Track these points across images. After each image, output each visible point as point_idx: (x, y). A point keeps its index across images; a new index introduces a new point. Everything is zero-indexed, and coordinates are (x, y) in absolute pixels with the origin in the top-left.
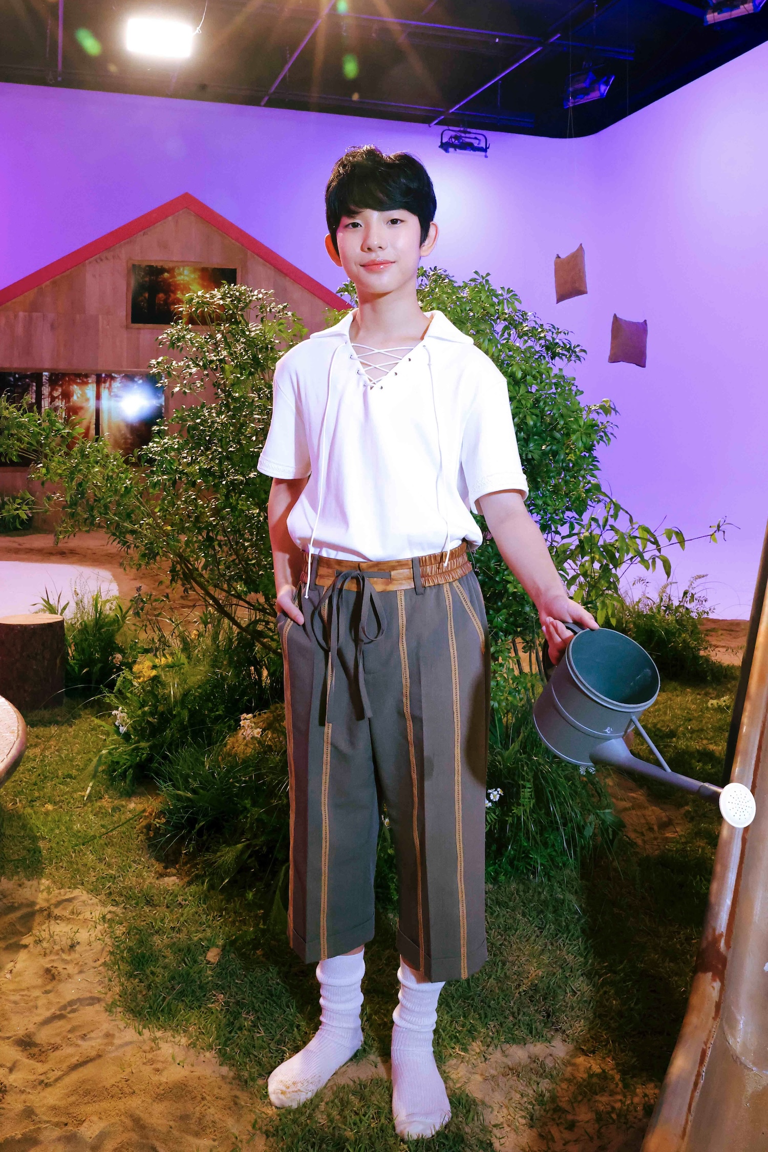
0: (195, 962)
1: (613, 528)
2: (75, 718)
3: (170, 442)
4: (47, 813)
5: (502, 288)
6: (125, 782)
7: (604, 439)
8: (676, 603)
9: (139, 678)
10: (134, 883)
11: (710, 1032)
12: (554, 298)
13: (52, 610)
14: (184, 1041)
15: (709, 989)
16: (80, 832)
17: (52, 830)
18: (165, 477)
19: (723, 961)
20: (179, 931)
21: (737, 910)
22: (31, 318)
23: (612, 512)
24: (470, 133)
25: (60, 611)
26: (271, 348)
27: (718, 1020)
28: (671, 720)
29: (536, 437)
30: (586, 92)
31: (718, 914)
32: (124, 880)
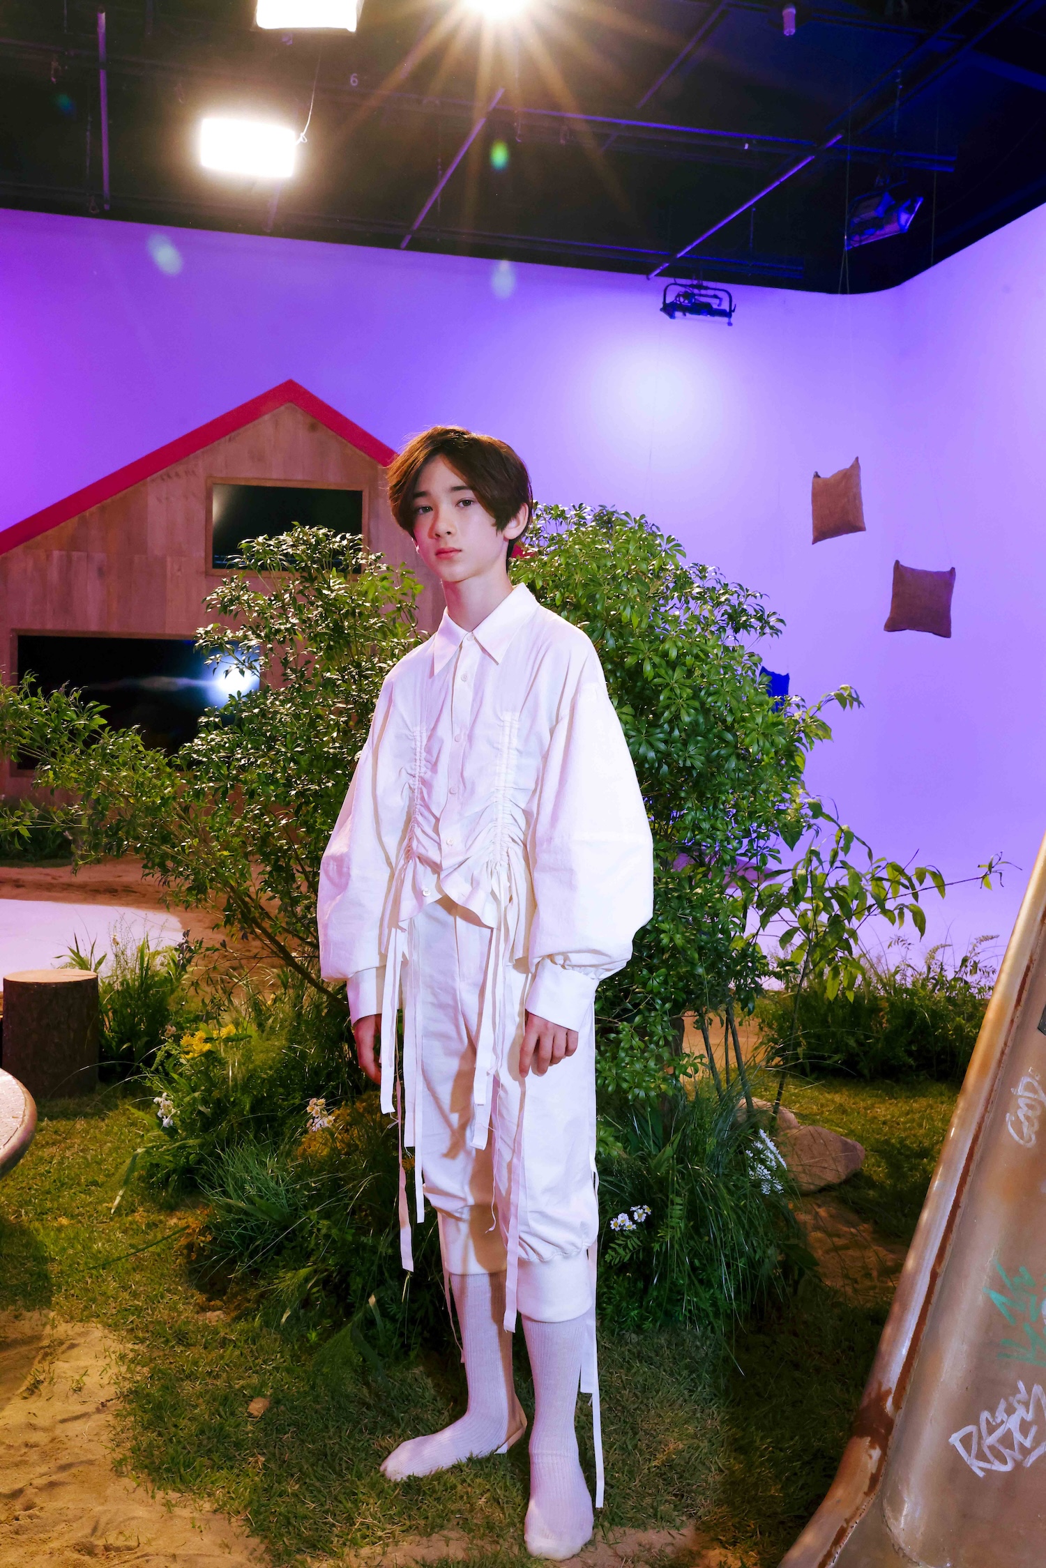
0: (233, 1414)
1: (844, 865)
2: (110, 1110)
3: (218, 739)
4: (60, 1229)
6: (167, 1192)
7: (804, 741)
8: (950, 975)
9: (187, 1053)
10: (166, 1318)
11: (857, 1509)
12: (809, 534)
13: (83, 965)
14: (207, 1506)
15: (865, 1458)
16: (100, 1252)
17: (64, 1249)
18: (211, 784)
19: (889, 1424)
20: (217, 1377)
21: (915, 1364)
22: (70, 561)
23: (842, 843)
24: (707, 288)
25: (93, 966)
26: (360, 613)
27: (873, 1496)
28: (925, 1136)
29: (699, 738)
30: (878, 224)
31: (888, 1365)
32: (153, 1314)
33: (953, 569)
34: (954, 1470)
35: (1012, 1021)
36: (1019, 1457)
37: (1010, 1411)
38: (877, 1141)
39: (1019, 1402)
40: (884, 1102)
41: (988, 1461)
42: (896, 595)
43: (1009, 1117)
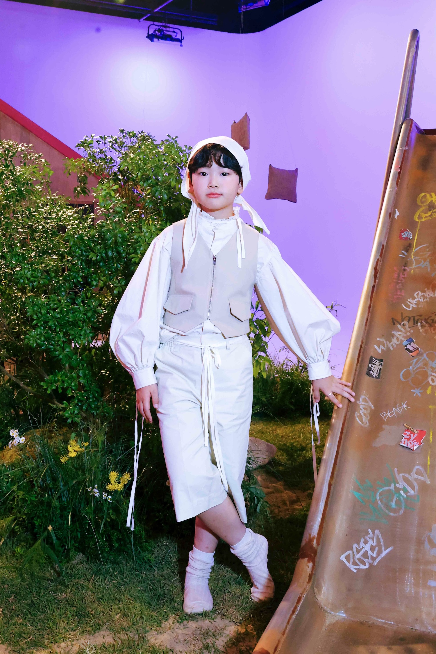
5: (186, 146)
11: (305, 589)
15: (306, 567)
19: (315, 552)
21: (324, 524)
24: (170, 27)
27: (310, 584)
28: (303, 441)
30: (254, 1)
31: (313, 526)
33: (297, 169)
34: (344, 570)
35: (356, 370)
36: (371, 561)
37: (366, 542)
38: (280, 444)
39: (369, 538)
40: (281, 427)
41: (358, 565)
42: (270, 181)
43: (356, 414)
